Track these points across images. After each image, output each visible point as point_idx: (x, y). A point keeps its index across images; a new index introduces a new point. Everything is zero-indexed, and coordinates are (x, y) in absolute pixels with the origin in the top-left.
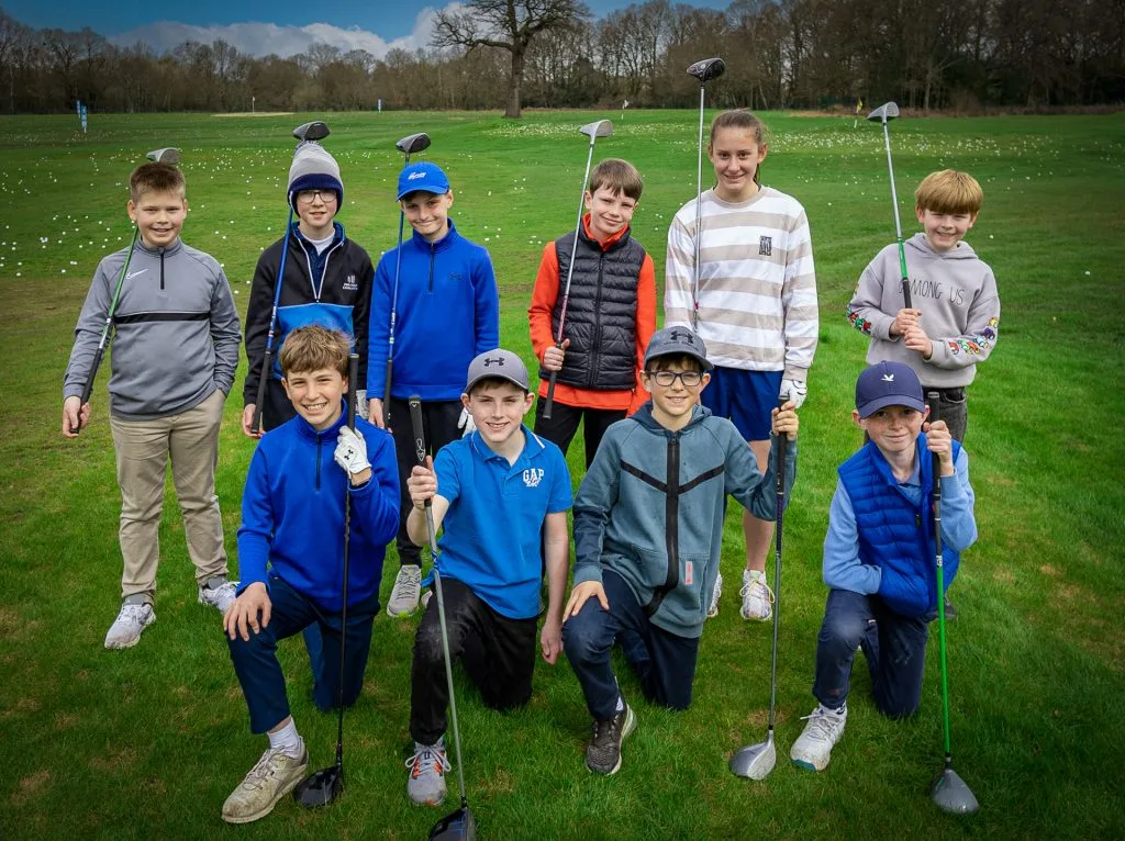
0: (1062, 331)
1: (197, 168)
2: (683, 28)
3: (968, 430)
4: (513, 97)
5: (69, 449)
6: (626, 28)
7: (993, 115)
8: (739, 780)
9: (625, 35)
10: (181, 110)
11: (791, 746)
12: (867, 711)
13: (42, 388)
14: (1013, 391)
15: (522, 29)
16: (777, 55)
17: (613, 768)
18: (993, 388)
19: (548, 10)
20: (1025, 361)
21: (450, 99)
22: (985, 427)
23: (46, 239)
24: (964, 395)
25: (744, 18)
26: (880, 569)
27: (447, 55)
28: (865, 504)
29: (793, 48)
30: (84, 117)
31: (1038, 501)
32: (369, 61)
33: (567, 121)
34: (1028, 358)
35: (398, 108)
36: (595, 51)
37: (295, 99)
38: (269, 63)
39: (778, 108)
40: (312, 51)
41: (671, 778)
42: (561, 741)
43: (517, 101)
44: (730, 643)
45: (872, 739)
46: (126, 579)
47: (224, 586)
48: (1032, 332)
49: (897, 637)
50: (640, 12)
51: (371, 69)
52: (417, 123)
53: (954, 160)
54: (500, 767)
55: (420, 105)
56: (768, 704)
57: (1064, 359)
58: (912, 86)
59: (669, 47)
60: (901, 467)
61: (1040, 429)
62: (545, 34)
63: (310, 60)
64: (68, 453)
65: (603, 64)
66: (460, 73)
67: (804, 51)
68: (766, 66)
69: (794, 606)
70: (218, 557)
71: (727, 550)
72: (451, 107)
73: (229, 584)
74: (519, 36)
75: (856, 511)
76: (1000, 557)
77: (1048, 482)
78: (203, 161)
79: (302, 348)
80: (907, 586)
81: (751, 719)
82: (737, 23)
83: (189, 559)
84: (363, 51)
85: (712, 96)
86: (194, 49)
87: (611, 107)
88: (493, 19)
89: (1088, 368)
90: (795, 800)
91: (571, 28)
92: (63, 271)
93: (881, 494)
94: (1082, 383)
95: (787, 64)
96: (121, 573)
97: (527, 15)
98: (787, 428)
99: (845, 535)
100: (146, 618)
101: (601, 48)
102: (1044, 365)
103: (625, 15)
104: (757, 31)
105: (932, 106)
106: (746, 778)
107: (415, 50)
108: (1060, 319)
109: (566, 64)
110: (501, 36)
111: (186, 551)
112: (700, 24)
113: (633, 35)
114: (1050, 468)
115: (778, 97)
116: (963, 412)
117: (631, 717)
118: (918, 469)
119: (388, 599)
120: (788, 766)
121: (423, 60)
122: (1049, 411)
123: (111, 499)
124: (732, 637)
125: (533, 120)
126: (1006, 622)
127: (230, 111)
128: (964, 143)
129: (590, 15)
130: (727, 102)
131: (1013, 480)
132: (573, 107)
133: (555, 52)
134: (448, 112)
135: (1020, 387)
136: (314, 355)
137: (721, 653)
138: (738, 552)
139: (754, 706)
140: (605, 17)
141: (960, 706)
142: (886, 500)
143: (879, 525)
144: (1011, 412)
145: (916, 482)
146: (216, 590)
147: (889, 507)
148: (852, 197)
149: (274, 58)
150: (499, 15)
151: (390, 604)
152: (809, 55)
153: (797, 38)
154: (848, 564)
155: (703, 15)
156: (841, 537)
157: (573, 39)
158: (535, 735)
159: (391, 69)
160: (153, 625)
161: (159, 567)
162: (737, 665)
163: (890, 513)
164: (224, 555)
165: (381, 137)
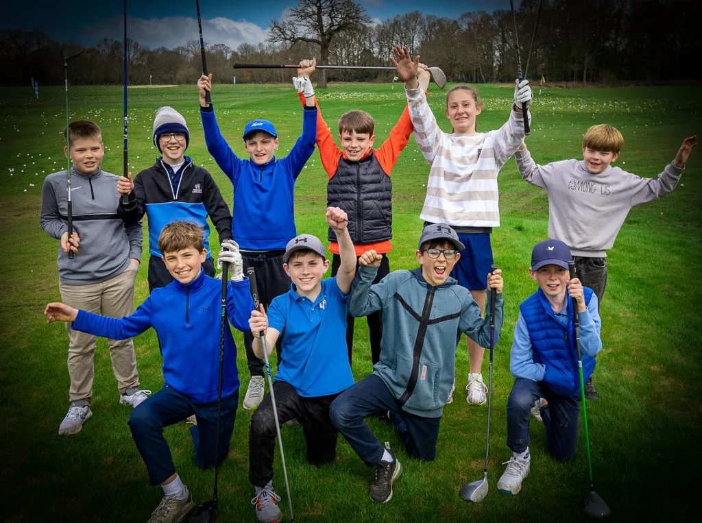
0: (666, 221)
1: (113, 122)
2: (431, 31)
3: (608, 283)
4: (322, 75)
5: (32, 307)
6: (394, 31)
7: (625, 86)
8: (465, 503)
9: (394, 35)
10: (102, 84)
11: (498, 481)
12: (544, 458)
13: (14, 267)
14: (636, 259)
15: (327, 31)
16: (490, 47)
17: (387, 498)
18: (623, 257)
19: (343, 18)
20: (643, 240)
21: (280, 76)
22: (619, 282)
23: (13, 170)
24: (605, 263)
25: (469, 24)
26: (545, 366)
27: (279, 48)
28: (535, 326)
29: (501, 43)
30: (37, 88)
31: (650, 326)
32: (227, 52)
33: (357, 90)
34: (645, 238)
35: (247, 82)
36: (375, 45)
37: (178, 76)
38: (161, 53)
39: (491, 82)
40: (189, 45)
41: (423, 503)
42: (354, 482)
43: (324, 78)
44: (460, 419)
45: (547, 475)
46: (72, 390)
47: (137, 393)
48: (648, 222)
49: (559, 409)
50: (402, 20)
51: (229, 56)
52: (259, 91)
53: (601, 115)
54: (316, 500)
55: (261, 80)
56: (484, 455)
57: (668, 239)
58: (575, 68)
59: (422, 42)
60: (556, 303)
61: (652, 282)
62: (341, 34)
63: (188, 51)
64: (31, 310)
65: (380, 53)
66: (287, 59)
67: (507, 45)
68: (484, 55)
69: (500, 394)
70: (133, 376)
71: (459, 361)
72: (281, 82)
73: (140, 392)
74: (325, 35)
75: (530, 330)
76: (626, 361)
77: (657, 315)
78: (117, 117)
79: (171, 237)
80: (561, 376)
81: (474, 464)
82: (465, 27)
83: (113, 376)
84: (223, 45)
85: (450, 74)
86: (110, 44)
87: (385, 81)
88: (308, 24)
89: (681, 244)
90: (500, 514)
91: (359, 30)
92: (25, 190)
93: (544, 320)
94: (678, 253)
95: (497, 54)
96: (69, 386)
97: (330, 22)
98: (496, 285)
99: (523, 345)
100: (86, 414)
101: (378, 43)
102: (655, 242)
103: (393, 22)
104: (478, 32)
105: (588, 80)
106: (470, 501)
107: (257, 44)
108: (665, 214)
109: (356, 54)
110: (313, 35)
111: (112, 371)
112: (442, 28)
113: (399, 35)
114: (657, 306)
115: (491, 75)
116: (604, 273)
117: (399, 466)
118: (566, 305)
119: (244, 397)
120: (496, 493)
121: (263, 52)
122: (657, 271)
123: (61, 339)
124: (461, 416)
125: (336, 89)
126: (629, 401)
127: (135, 84)
128: (608, 104)
129: (371, 22)
130: (459, 78)
131: (635, 314)
132: (360, 81)
133: (349, 45)
134: (280, 85)
135: (640, 257)
136: (179, 241)
137: (455, 425)
138: (465, 363)
139: (475, 457)
140: (380, 23)
141: (600, 453)
142: (548, 324)
143: (543, 339)
144: (634, 272)
145: (565, 312)
146: (132, 397)
147: (549, 328)
148: (537, 138)
149: (164, 49)
150: (312, 22)
151: (245, 401)
152: (511, 48)
153: (503, 36)
154: (525, 363)
155: (444, 23)
156: (521, 346)
157: (360, 37)
158: (338, 480)
159: (242, 56)
160: (91, 418)
161: (94, 382)
162: (465, 433)
163: (550, 332)
164: (137, 373)
165: (234, 101)
